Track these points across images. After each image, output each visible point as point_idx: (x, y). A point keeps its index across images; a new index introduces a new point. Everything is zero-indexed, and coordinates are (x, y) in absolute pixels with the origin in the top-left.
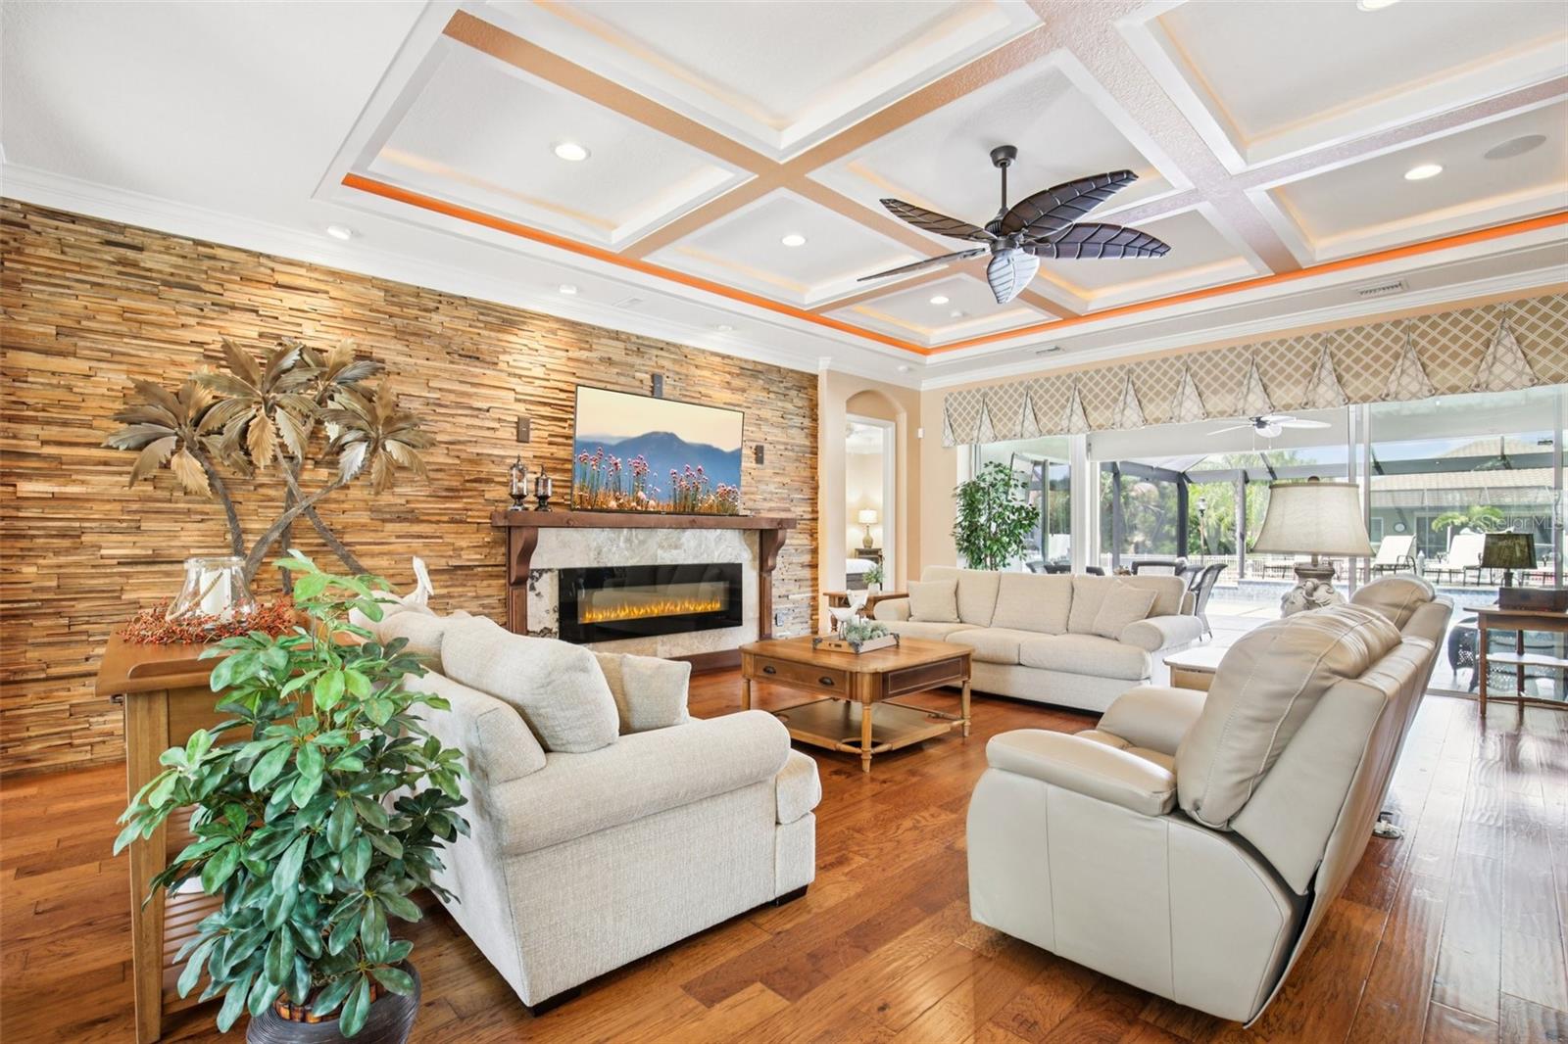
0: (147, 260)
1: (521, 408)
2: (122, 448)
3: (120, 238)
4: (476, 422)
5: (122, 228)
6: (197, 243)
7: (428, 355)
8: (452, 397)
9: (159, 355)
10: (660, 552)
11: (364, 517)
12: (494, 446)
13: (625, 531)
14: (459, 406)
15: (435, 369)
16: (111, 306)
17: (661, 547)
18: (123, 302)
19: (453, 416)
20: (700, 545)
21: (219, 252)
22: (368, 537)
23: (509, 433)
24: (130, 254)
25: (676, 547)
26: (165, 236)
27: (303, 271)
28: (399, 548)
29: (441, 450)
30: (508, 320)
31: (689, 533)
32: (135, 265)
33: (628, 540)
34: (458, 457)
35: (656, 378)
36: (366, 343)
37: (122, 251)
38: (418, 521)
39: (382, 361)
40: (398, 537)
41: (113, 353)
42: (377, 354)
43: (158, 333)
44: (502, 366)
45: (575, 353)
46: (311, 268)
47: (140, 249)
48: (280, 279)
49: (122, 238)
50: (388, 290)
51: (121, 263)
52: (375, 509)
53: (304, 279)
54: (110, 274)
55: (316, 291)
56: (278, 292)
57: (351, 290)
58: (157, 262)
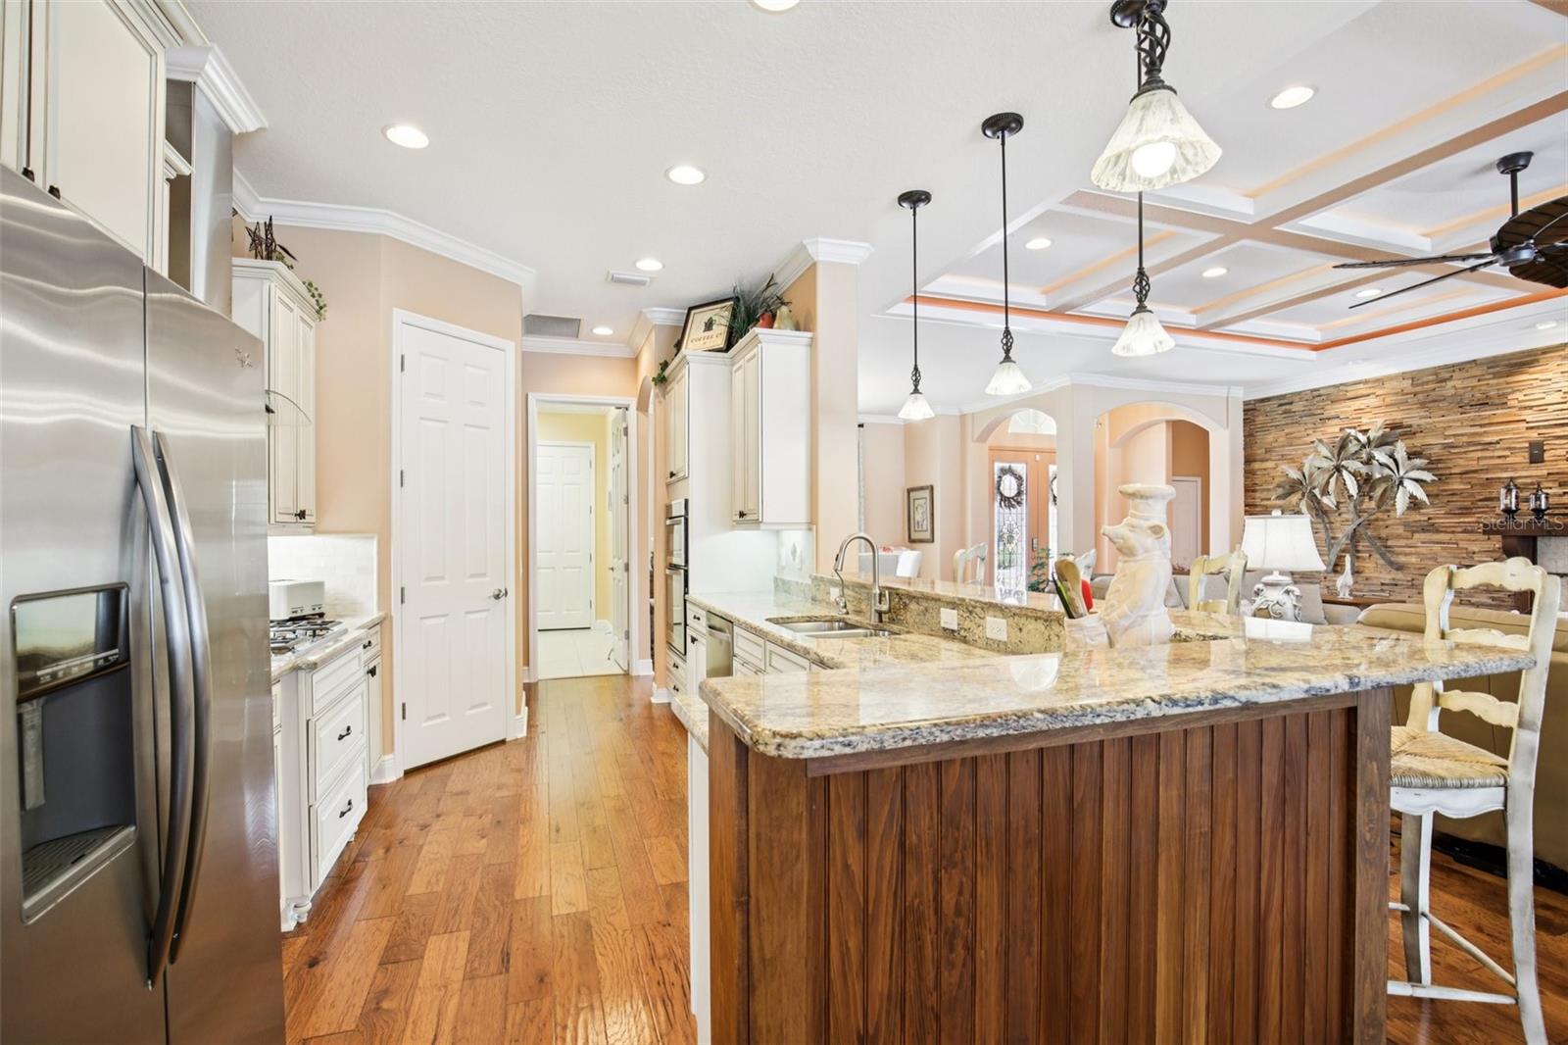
0: (1294, 408)
1: (1533, 434)
2: (1273, 498)
3: (1285, 401)
4: (1488, 454)
5: (1283, 397)
6: (1312, 391)
7: (1443, 413)
8: (1466, 439)
9: (1299, 452)
11: (1401, 530)
12: (1508, 469)
14: (1471, 445)
15: (1449, 421)
16: (1283, 433)
18: (1286, 431)
19: (1465, 452)
21: (1322, 392)
22: (1403, 542)
23: (1522, 457)
24: (1287, 407)
26: (1300, 393)
27: (1361, 386)
29: (1458, 479)
30: (1518, 364)
32: (1289, 412)
34: (1470, 483)
36: (1397, 416)
37: (1284, 408)
38: (1437, 532)
39: (1410, 426)
40: (1423, 543)
41: (1283, 456)
42: (1406, 422)
43: (1299, 442)
44: (1512, 403)
46: (1366, 382)
47: (1291, 403)
48: (1349, 395)
49: (1284, 401)
50: (1414, 377)
51: (1285, 413)
52: (1406, 525)
53: (1362, 390)
54: (1280, 420)
55: (1368, 395)
56: (1349, 403)
57: (1389, 386)
58: (1297, 407)
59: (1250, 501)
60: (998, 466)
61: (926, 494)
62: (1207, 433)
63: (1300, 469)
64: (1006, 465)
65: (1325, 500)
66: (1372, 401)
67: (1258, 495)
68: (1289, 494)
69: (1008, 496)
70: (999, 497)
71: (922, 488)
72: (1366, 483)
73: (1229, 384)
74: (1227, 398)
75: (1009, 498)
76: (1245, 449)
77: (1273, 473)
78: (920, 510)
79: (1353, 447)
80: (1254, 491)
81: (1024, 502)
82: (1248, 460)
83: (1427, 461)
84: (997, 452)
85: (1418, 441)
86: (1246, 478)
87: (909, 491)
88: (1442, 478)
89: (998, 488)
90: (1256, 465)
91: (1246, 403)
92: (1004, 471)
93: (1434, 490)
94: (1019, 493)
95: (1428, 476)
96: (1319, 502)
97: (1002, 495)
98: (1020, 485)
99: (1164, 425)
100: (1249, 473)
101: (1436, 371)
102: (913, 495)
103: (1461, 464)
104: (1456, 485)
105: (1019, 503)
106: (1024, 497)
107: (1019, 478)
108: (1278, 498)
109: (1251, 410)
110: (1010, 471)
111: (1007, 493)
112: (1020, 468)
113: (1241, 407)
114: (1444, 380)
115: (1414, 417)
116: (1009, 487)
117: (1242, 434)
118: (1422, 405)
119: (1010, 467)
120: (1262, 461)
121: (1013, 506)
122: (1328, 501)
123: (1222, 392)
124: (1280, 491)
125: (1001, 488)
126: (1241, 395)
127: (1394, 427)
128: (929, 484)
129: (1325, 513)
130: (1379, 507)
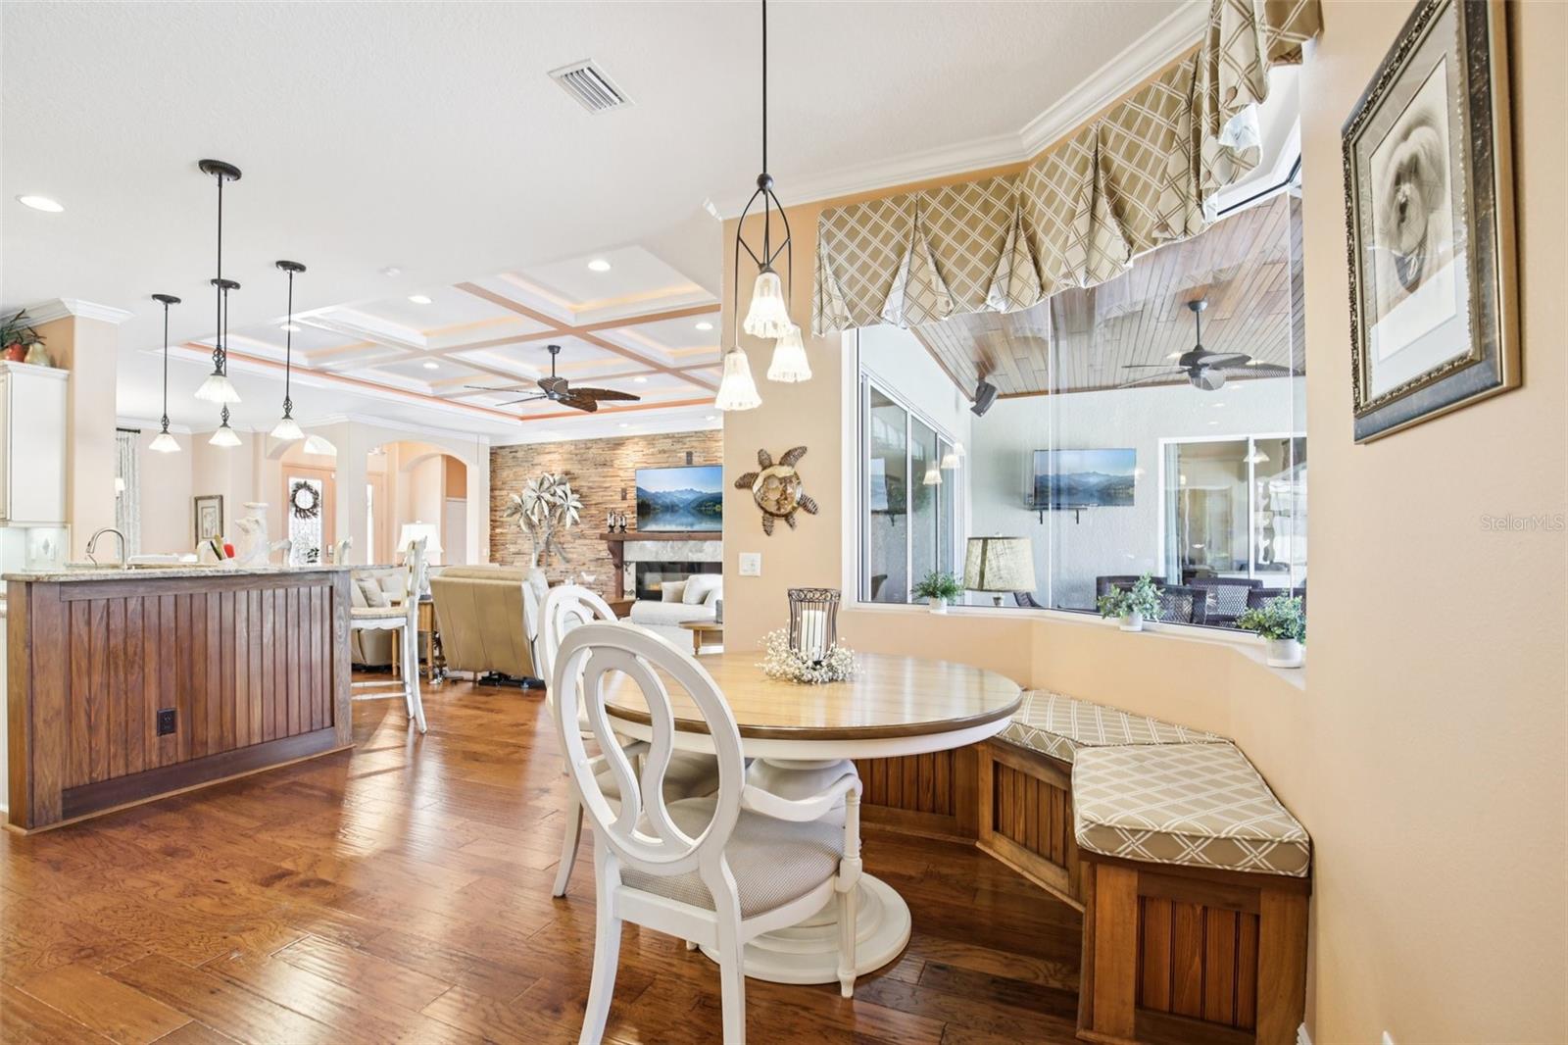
1: (623, 485)
4: (605, 494)
5: (511, 447)
6: (528, 445)
7: (588, 468)
8: (597, 484)
9: (520, 486)
10: (690, 554)
11: (569, 538)
12: (612, 503)
13: (671, 542)
14: (600, 487)
16: (512, 472)
17: (691, 551)
18: (514, 470)
19: (597, 492)
20: (715, 551)
21: (533, 447)
22: (570, 545)
23: (619, 497)
24: (515, 454)
25: (701, 551)
26: (521, 446)
28: (580, 550)
29: (593, 507)
30: (617, 444)
31: (708, 543)
32: (516, 457)
33: (672, 547)
34: (596, 510)
35: (689, 455)
36: (568, 467)
37: (513, 454)
38: (585, 538)
39: (573, 474)
41: (511, 487)
42: (572, 471)
43: (520, 479)
44: (616, 466)
45: (646, 451)
46: (554, 443)
47: (518, 451)
48: (547, 451)
49: (513, 450)
50: (575, 443)
51: (514, 457)
52: (572, 535)
53: (552, 448)
54: (510, 462)
55: (554, 452)
56: (546, 456)
57: (567, 448)
58: (520, 454)
59: (493, 518)
60: (293, 481)
61: (216, 503)
62: (465, 467)
63: (521, 497)
64: (302, 481)
65: (533, 518)
66: (556, 456)
67: (498, 513)
68: (514, 513)
69: (303, 507)
70: (294, 509)
71: (210, 498)
72: (553, 507)
73: (478, 434)
74: (478, 444)
75: (304, 510)
76: (491, 480)
77: (507, 499)
78: (209, 518)
79: (546, 485)
80: (496, 511)
81: (319, 514)
82: (492, 489)
83: (578, 496)
84: (292, 468)
85: (577, 484)
86: (491, 501)
87: (197, 500)
88: (586, 506)
89: (293, 500)
90: (497, 493)
91: (492, 448)
92: (299, 487)
93: (583, 513)
94: (315, 506)
95: (579, 505)
96: (530, 520)
97: (296, 506)
98: (316, 499)
99: (440, 458)
100: (493, 498)
101: (586, 442)
102: (201, 503)
103: (595, 499)
104: (593, 511)
105: (314, 514)
106: (319, 509)
107: (316, 494)
108: (508, 516)
109: (494, 453)
110: (305, 486)
111: (302, 505)
112: (316, 485)
113: (489, 451)
114: (588, 448)
115: (575, 469)
116: (305, 500)
117: (488, 469)
118: (580, 461)
119: (305, 483)
120: (500, 490)
121: (308, 516)
122: (535, 519)
123: (475, 438)
124: (509, 512)
125: (296, 500)
126: (487, 443)
127: (567, 473)
128: (219, 494)
129: (533, 526)
130: (559, 523)
